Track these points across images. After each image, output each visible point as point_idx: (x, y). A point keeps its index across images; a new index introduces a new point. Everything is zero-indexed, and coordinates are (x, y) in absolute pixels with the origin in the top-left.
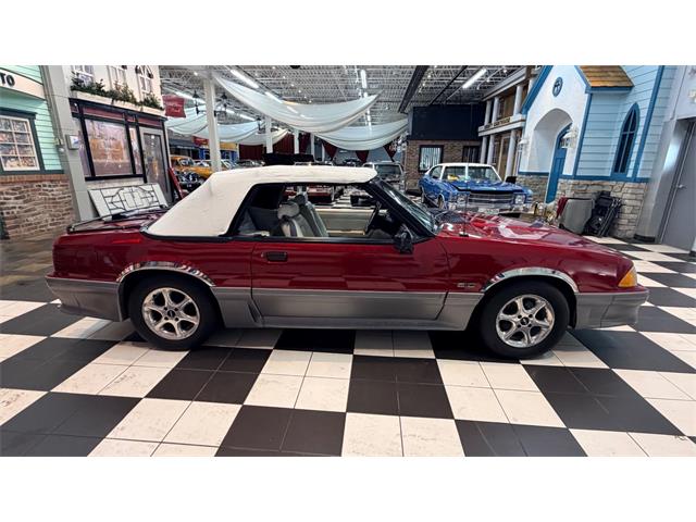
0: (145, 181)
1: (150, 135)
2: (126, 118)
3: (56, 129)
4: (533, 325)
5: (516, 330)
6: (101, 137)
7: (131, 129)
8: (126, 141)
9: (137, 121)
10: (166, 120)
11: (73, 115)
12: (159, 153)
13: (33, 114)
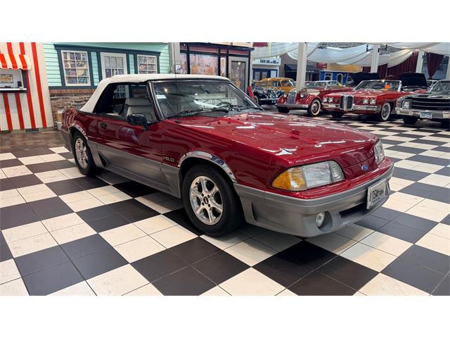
0: (227, 96)
1: (237, 62)
2: (219, 51)
3: (171, 61)
4: (212, 206)
5: (202, 207)
6: (199, 65)
7: (221, 59)
8: (217, 67)
9: (228, 52)
10: (253, 49)
11: (182, 51)
12: (242, 75)
13: (159, 53)
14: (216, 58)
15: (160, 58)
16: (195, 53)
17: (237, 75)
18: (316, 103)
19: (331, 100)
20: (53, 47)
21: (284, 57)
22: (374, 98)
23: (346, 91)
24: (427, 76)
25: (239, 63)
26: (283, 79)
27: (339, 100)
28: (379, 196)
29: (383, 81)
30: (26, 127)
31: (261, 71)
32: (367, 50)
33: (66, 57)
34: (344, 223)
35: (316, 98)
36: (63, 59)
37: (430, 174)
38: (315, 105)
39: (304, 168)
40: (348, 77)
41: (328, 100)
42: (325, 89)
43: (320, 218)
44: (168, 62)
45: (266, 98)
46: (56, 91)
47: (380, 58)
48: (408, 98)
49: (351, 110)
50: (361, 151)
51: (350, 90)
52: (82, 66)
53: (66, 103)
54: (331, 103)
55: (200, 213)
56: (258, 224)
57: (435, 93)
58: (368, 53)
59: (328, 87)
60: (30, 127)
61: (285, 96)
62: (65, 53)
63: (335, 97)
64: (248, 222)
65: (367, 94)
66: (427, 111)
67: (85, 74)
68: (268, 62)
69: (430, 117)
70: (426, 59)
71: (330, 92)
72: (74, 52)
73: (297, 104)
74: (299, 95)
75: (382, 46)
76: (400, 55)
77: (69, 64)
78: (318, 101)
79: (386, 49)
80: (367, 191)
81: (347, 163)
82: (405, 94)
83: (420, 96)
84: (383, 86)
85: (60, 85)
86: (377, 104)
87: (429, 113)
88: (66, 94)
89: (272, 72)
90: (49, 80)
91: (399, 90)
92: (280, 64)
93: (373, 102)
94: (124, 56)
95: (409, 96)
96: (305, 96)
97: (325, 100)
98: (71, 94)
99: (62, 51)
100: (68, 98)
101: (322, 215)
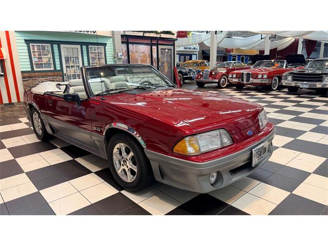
1: (165, 49)
2: (151, 42)
3: (115, 50)
4: (130, 167)
5: (122, 168)
6: (136, 52)
7: (153, 47)
8: (150, 53)
9: (158, 42)
10: (177, 40)
11: (122, 42)
12: (169, 59)
13: (106, 44)
14: (149, 47)
15: (107, 48)
16: (133, 43)
17: (165, 59)
18: (224, 78)
19: (234, 76)
20: (24, 41)
21: (201, 44)
22: (266, 74)
23: (246, 68)
24: (306, 56)
25: (167, 50)
26: (201, 61)
27: (240, 76)
28: (262, 155)
29: (273, 61)
30: (4, 102)
31: (185, 55)
32: (262, 39)
33: (34, 49)
34: (233, 180)
35: (224, 75)
36: (32, 51)
37: (306, 132)
38: (223, 80)
39: (198, 136)
40: (248, 58)
41: (232, 76)
42: (231, 68)
43: (213, 177)
44: (113, 50)
45: (188, 75)
46: (26, 75)
47: (271, 44)
48: (291, 73)
49: (249, 83)
50: (249, 118)
51: (249, 68)
52: (46, 55)
53: (35, 83)
54: (235, 78)
55: (121, 172)
56: (165, 182)
57: (311, 69)
58: (263, 40)
59: (233, 66)
60: (8, 102)
61: (201, 74)
62: (34, 46)
63: (237, 74)
64: (157, 180)
65: (262, 71)
66: (304, 82)
67: (49, 61)
68: (190, 48)
69: (308, 87)
70: (305, 43)
71: (234, 70)
72: (40, 45)
73: (210, 79)
74: (211, 73)
75: (272, 35)
76: (285, 41)
77: (36, 53)
78: (226, 77)
79: (275, 37)
80: (252, 152)
81: (239, 129)
82: (289, 70)
83: (299, 71)
84: (273, 65)
85: (30, 70)
86: (268, 78)
87: (307, 84)
88: (34, 77)
89: (193, 56)
90: (21, 66)
91: (284, 67)
92: (198, 50)
93: (265, 76)
94: (79, 47)
95: (292, 71)
96: (216, 74)
97: (230, 76)
98: (39, 77)
99: (31, 44)
100: (36, 80)
101: (215, 174)
